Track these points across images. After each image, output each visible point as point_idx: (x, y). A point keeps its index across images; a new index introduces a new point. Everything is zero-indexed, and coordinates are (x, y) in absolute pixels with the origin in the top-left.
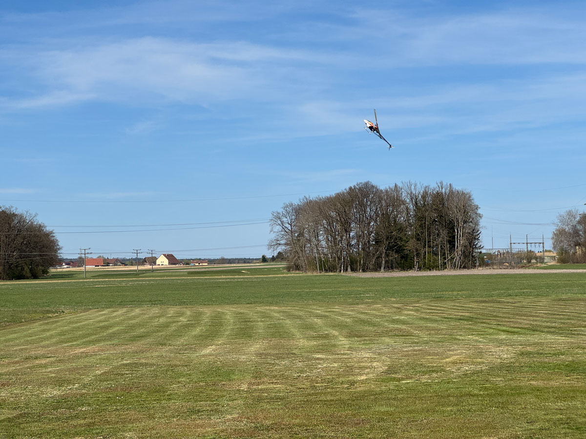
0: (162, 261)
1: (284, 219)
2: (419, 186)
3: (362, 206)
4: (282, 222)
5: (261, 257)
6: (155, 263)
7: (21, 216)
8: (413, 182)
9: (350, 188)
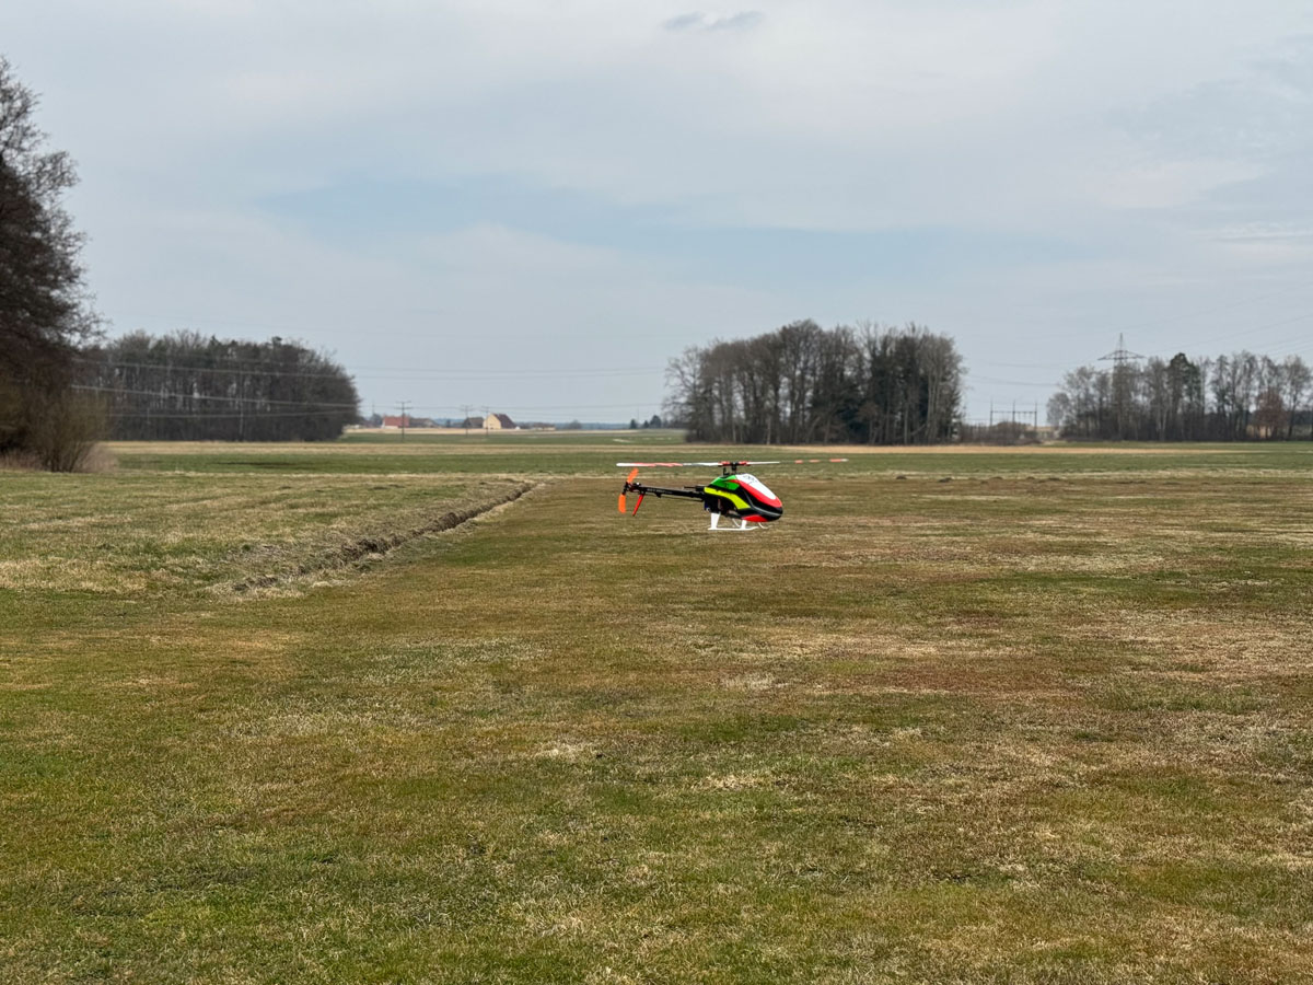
0: (493, 425)
1: (685, 369)
4: (682, 373)
5: (629, 422)
7: (313, 354)
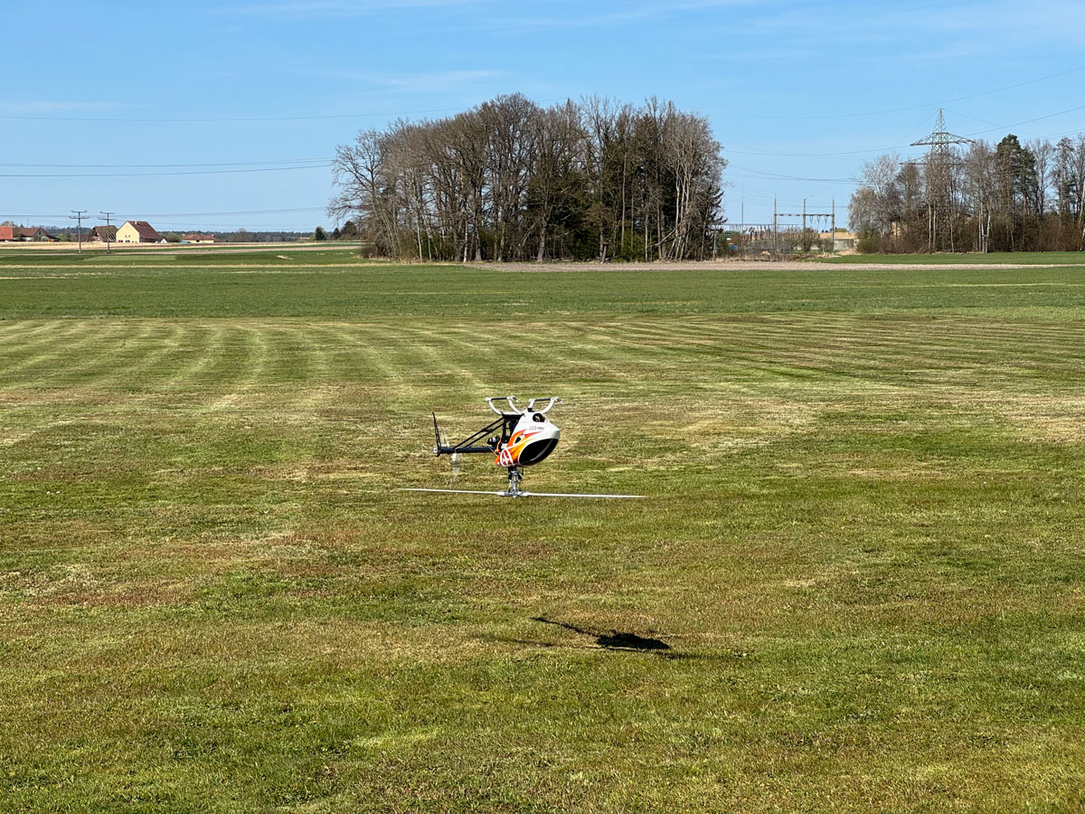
0: (128, 236)
1: (360, 161)
2: (612, 104)
3: (506, 140)
4: (356, 166)
5: (314, 231)
6: (113, 238)
8: (602, 96)
9: (485, 106)
